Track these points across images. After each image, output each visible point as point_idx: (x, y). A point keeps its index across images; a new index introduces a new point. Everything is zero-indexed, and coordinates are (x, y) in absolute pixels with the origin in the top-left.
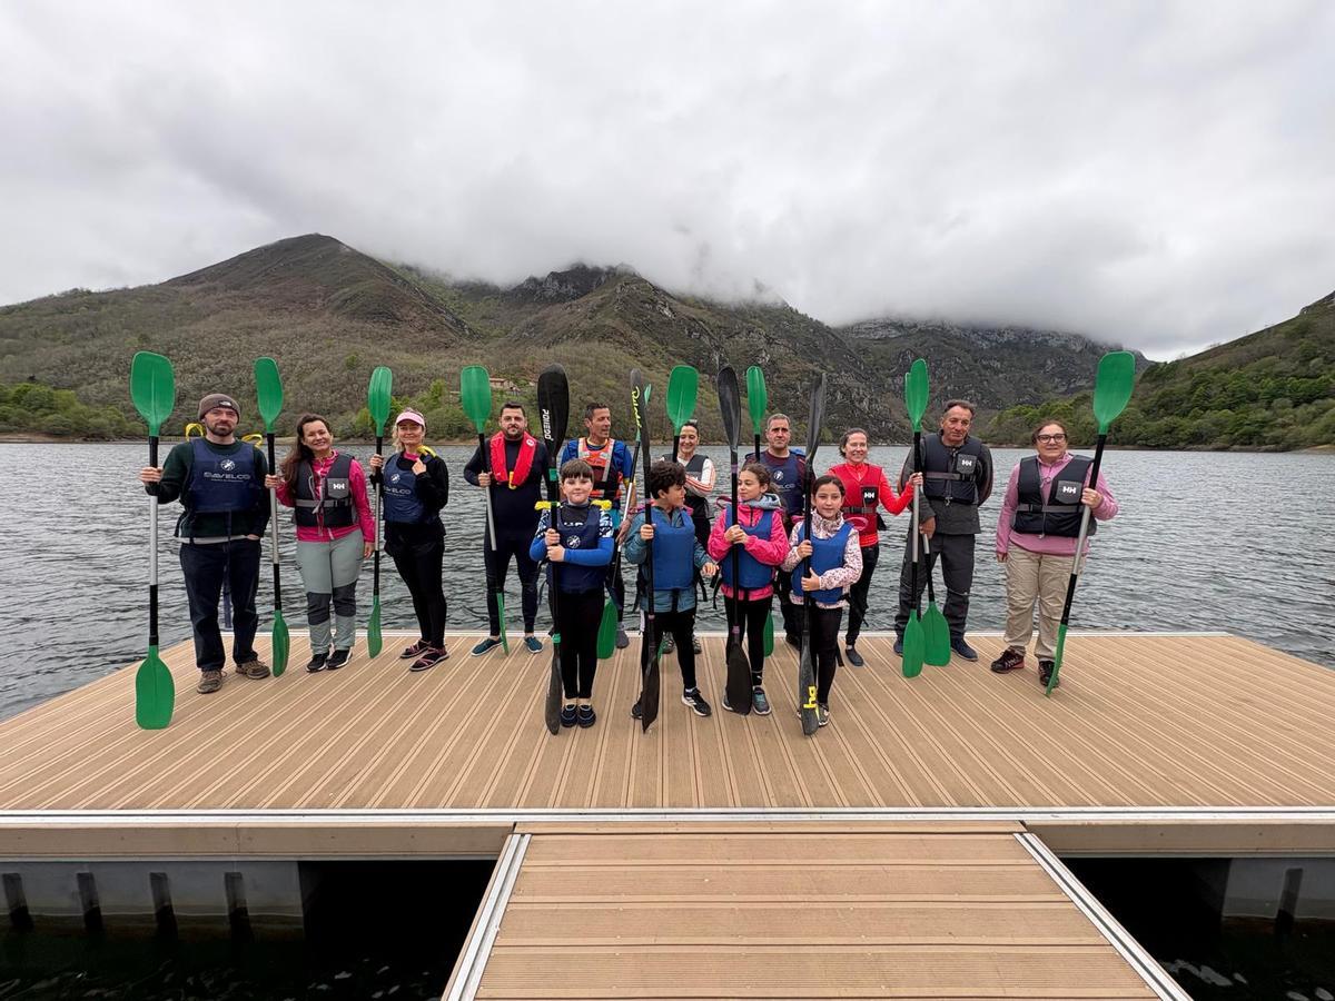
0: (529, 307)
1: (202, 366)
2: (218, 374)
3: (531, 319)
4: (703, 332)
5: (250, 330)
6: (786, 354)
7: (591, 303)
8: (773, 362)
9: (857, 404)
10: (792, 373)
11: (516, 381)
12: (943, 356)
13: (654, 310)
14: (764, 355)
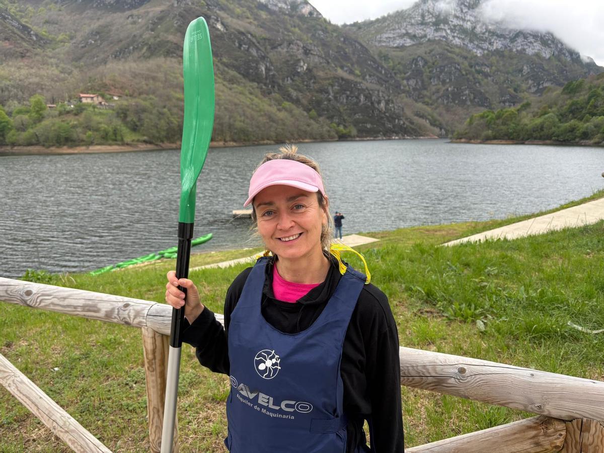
0: (89, 13)
3: (95, 25)
4: (252, 44)
6: (321, 63)
8: (309, 70)
9: (376, 105)
11: (103, 96)
12: (446, 62)
14: (302, 64)
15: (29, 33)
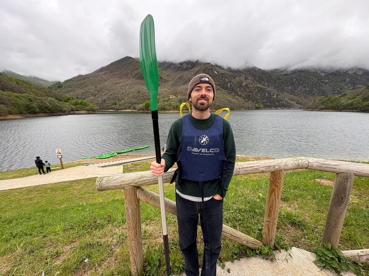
0: (179, 72)
1: (108, 93)
2: (111, 95)
3: (179, 76)
4: (226, 77)
5: (116, 83)
6: (251, 82)
7: (195, 71)
8: (246, 85)
9: (272, 97)
10: (252, 88)
11: (176, 96)
12: (306, 79)
13: (212, 72)
14: (244, 83)
15: (162, 79)
